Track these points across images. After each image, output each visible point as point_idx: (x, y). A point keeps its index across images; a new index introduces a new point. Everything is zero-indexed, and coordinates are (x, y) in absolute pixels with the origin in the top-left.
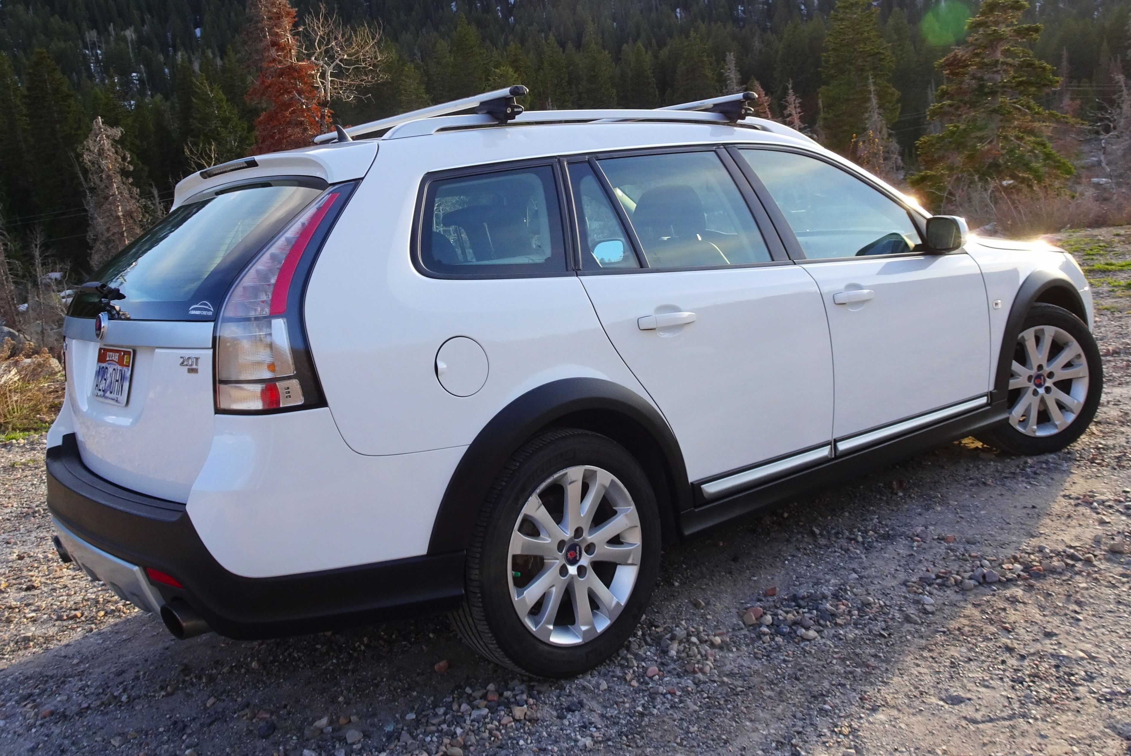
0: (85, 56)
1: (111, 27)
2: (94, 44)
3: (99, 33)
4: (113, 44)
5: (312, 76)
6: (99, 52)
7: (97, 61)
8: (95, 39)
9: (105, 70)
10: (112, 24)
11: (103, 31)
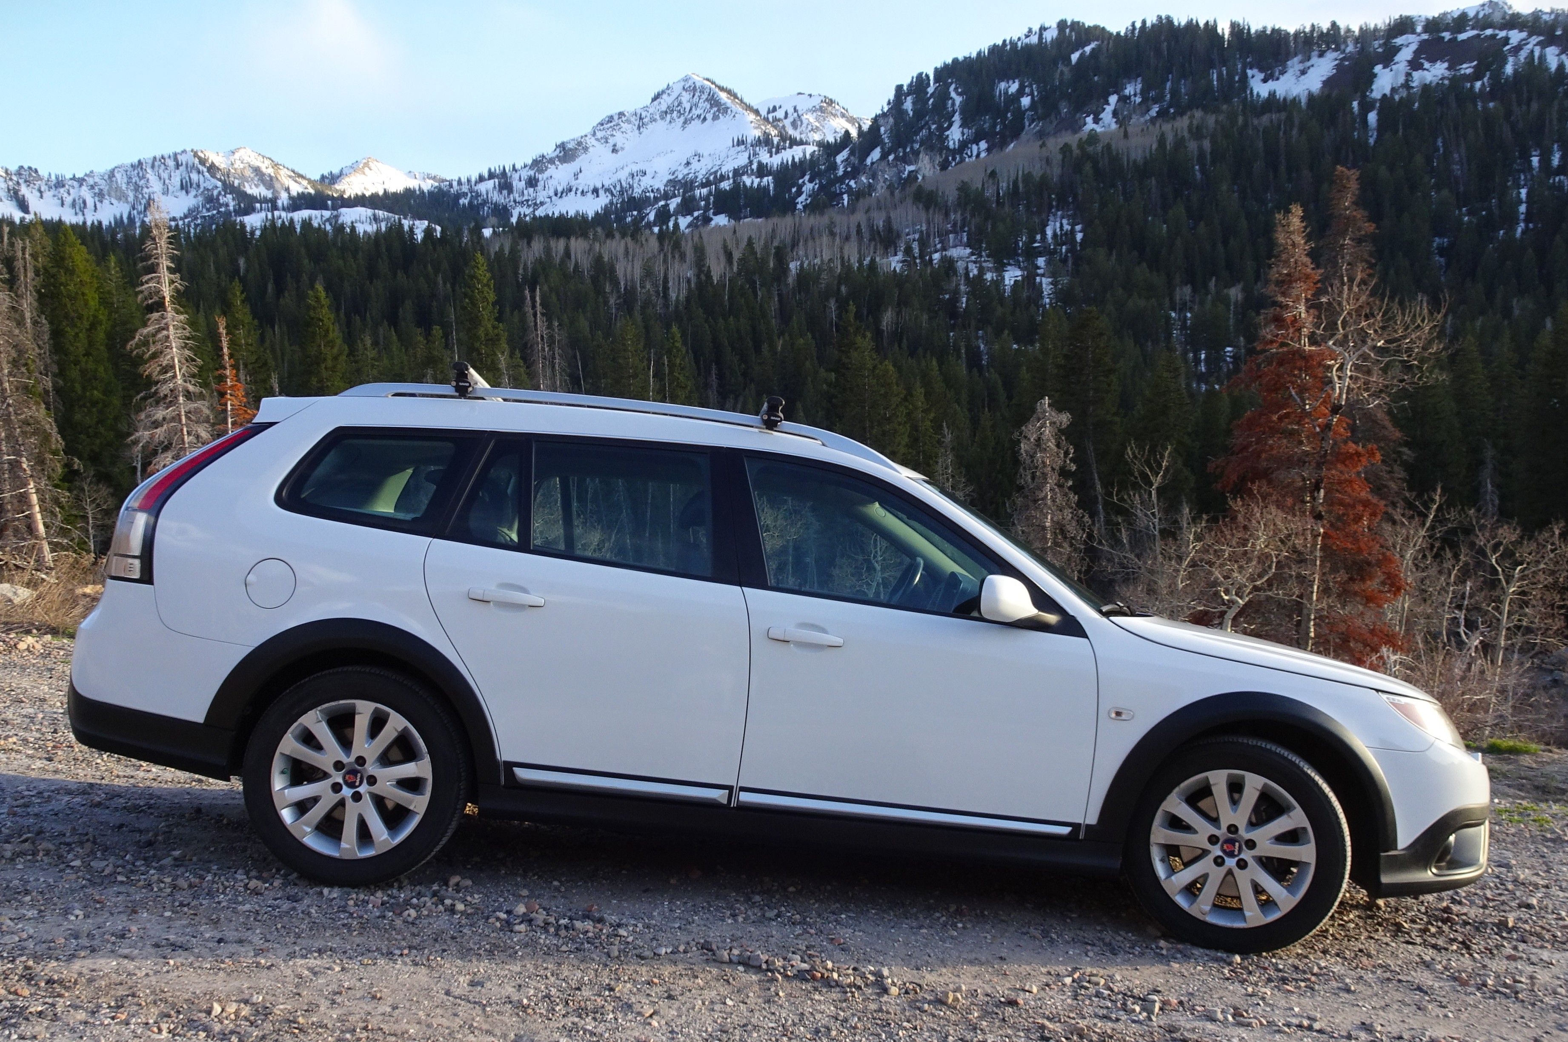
0: (1169, 317)
1: (1212, 283)
2: (1185, 304)
3: (1195, 290)
4: (1208, 306)
5: (1330, 367)
6: (1189, 315)
7: (1184, 327)
8: (1188, 298)
9: (1193, 342)
10: (1214, 279)
11: (1199, 287)
